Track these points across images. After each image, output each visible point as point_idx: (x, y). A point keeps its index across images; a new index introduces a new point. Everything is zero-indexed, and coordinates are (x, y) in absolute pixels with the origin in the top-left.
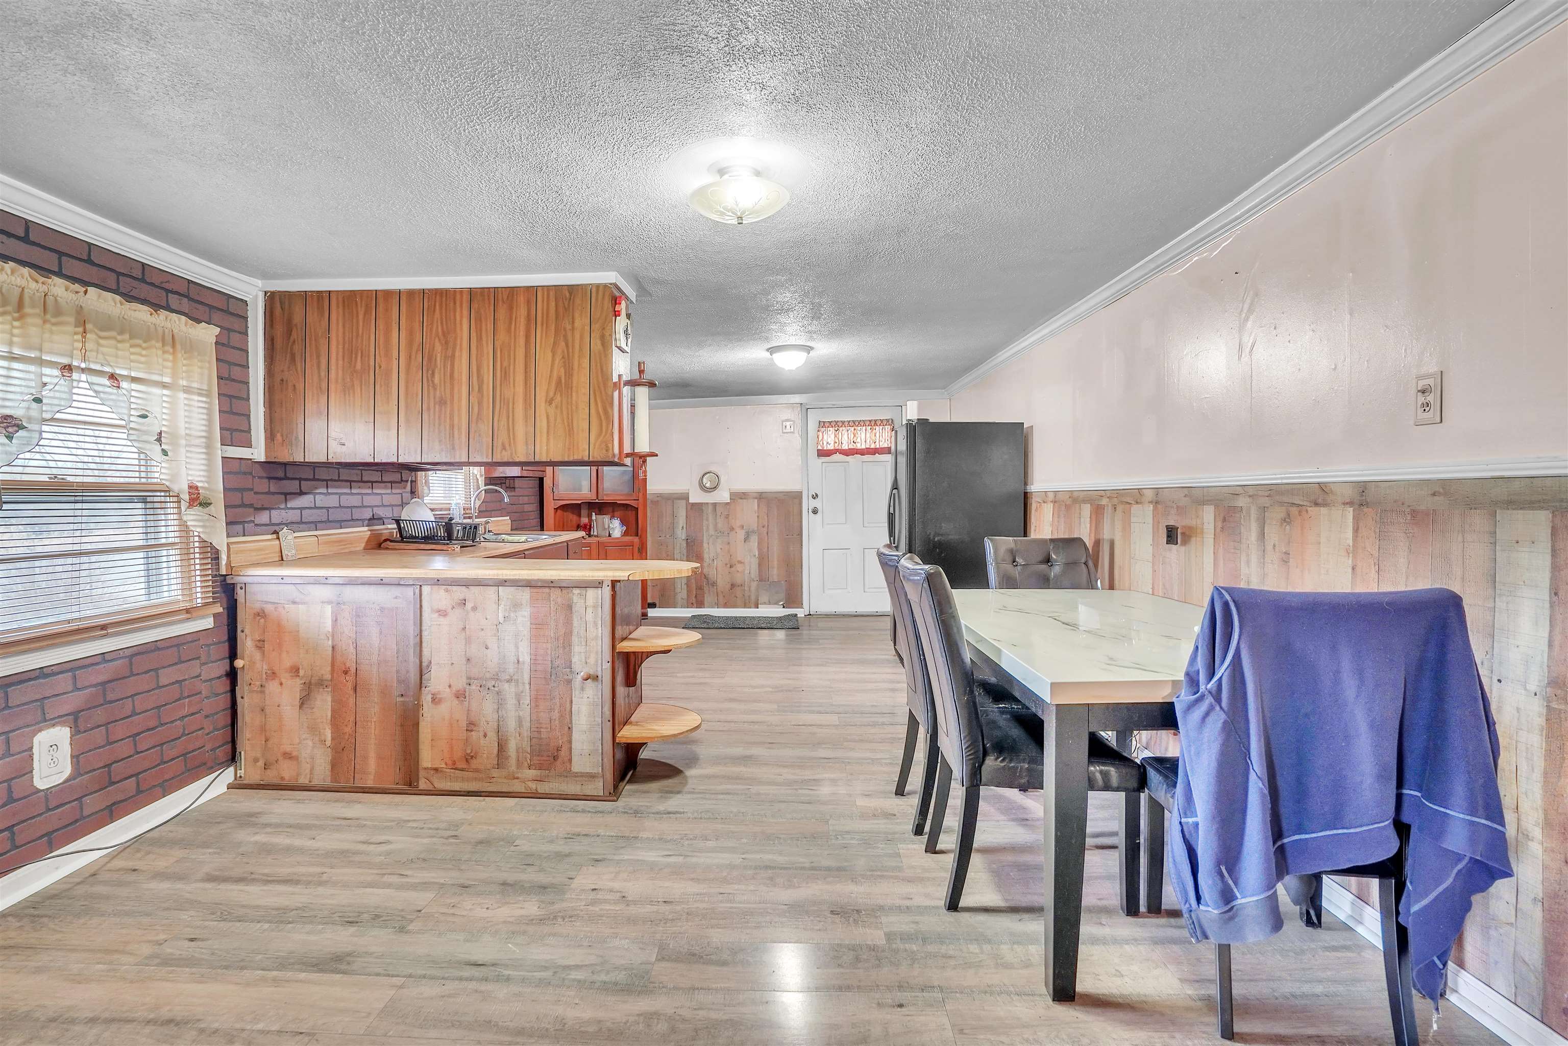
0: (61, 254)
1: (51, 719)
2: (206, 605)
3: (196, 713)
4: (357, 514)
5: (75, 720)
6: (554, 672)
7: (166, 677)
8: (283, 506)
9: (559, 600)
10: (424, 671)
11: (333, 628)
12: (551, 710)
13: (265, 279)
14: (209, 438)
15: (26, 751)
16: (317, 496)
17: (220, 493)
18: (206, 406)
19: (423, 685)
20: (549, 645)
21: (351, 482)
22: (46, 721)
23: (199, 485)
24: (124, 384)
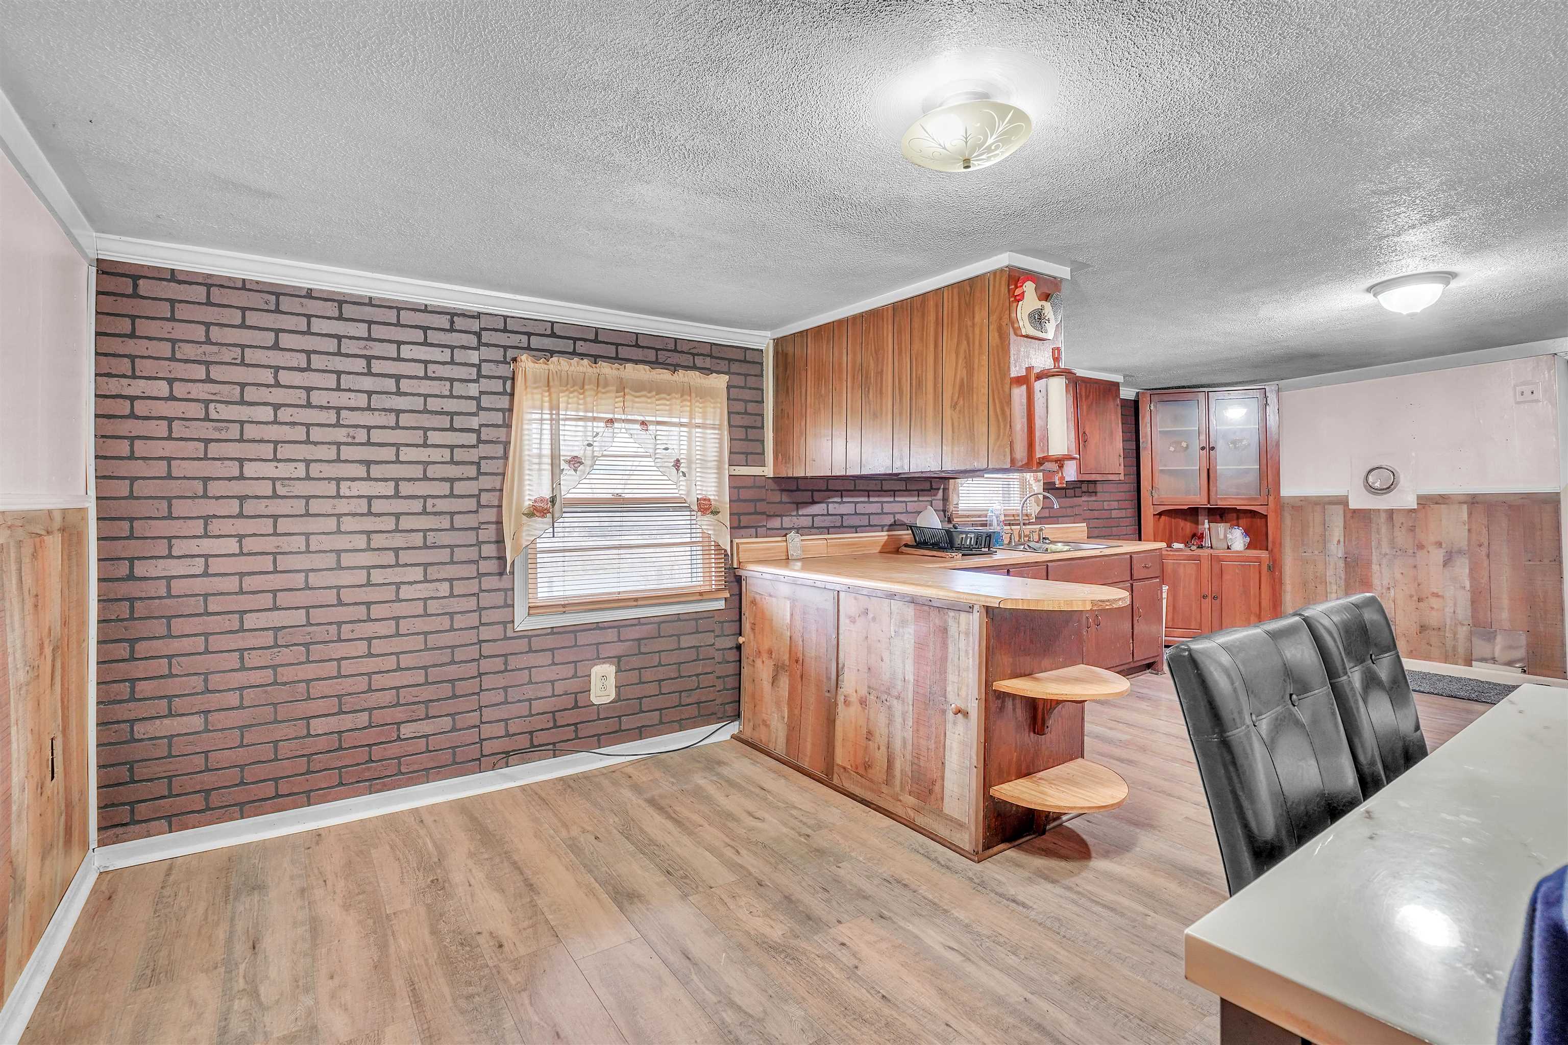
0: (617, 345)
1: (603, 658)
2: (718, 590)
3: (709, 673)
4: (875, 520)
5: (618, 660)
6: (932, 698)
7: (686, 642)
8: (795, 513)
9: (937, 621)
10: (840, 673)
11: (791, 621)
12: (928, 738)
13: (774, 329)
14: (720, 461)
15: (586, 676)
16: (830, 505)
17: (727, 504)
18: (718, 437)
19: (839, 686)
20: (929, 669)
21: (868, 491)
22: (600, 659)
23: (712, 497)
24: (651, 427)
